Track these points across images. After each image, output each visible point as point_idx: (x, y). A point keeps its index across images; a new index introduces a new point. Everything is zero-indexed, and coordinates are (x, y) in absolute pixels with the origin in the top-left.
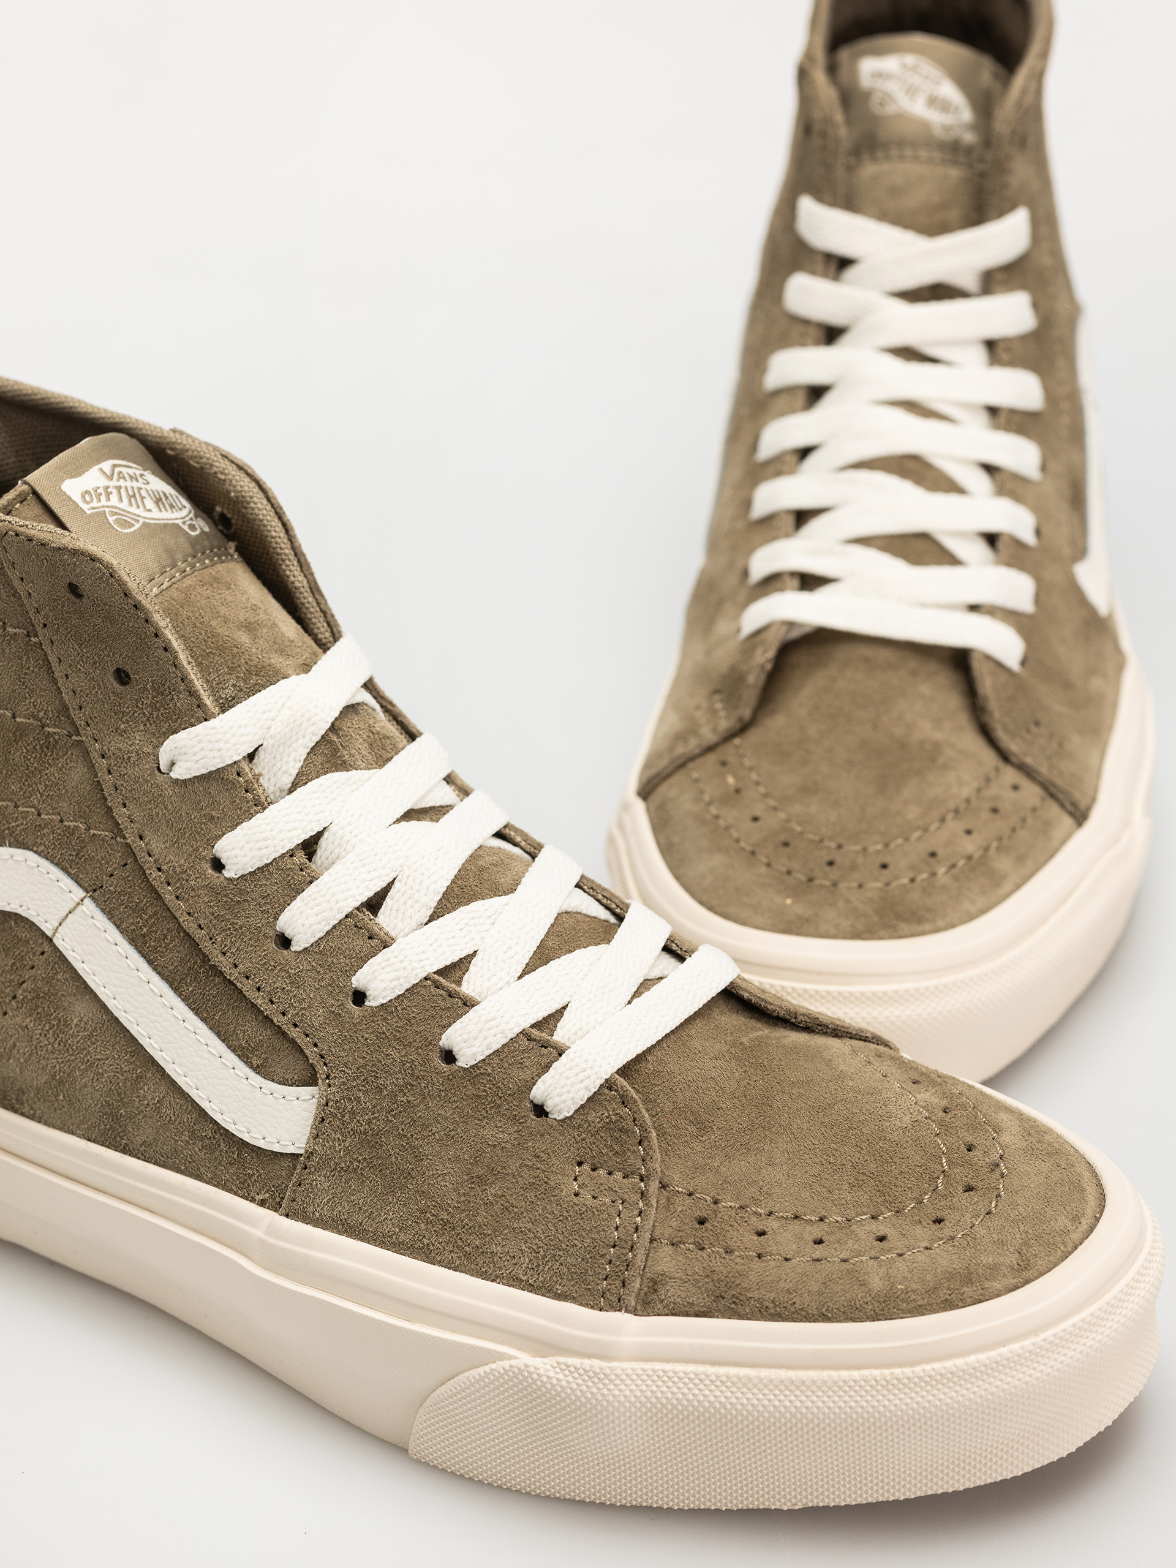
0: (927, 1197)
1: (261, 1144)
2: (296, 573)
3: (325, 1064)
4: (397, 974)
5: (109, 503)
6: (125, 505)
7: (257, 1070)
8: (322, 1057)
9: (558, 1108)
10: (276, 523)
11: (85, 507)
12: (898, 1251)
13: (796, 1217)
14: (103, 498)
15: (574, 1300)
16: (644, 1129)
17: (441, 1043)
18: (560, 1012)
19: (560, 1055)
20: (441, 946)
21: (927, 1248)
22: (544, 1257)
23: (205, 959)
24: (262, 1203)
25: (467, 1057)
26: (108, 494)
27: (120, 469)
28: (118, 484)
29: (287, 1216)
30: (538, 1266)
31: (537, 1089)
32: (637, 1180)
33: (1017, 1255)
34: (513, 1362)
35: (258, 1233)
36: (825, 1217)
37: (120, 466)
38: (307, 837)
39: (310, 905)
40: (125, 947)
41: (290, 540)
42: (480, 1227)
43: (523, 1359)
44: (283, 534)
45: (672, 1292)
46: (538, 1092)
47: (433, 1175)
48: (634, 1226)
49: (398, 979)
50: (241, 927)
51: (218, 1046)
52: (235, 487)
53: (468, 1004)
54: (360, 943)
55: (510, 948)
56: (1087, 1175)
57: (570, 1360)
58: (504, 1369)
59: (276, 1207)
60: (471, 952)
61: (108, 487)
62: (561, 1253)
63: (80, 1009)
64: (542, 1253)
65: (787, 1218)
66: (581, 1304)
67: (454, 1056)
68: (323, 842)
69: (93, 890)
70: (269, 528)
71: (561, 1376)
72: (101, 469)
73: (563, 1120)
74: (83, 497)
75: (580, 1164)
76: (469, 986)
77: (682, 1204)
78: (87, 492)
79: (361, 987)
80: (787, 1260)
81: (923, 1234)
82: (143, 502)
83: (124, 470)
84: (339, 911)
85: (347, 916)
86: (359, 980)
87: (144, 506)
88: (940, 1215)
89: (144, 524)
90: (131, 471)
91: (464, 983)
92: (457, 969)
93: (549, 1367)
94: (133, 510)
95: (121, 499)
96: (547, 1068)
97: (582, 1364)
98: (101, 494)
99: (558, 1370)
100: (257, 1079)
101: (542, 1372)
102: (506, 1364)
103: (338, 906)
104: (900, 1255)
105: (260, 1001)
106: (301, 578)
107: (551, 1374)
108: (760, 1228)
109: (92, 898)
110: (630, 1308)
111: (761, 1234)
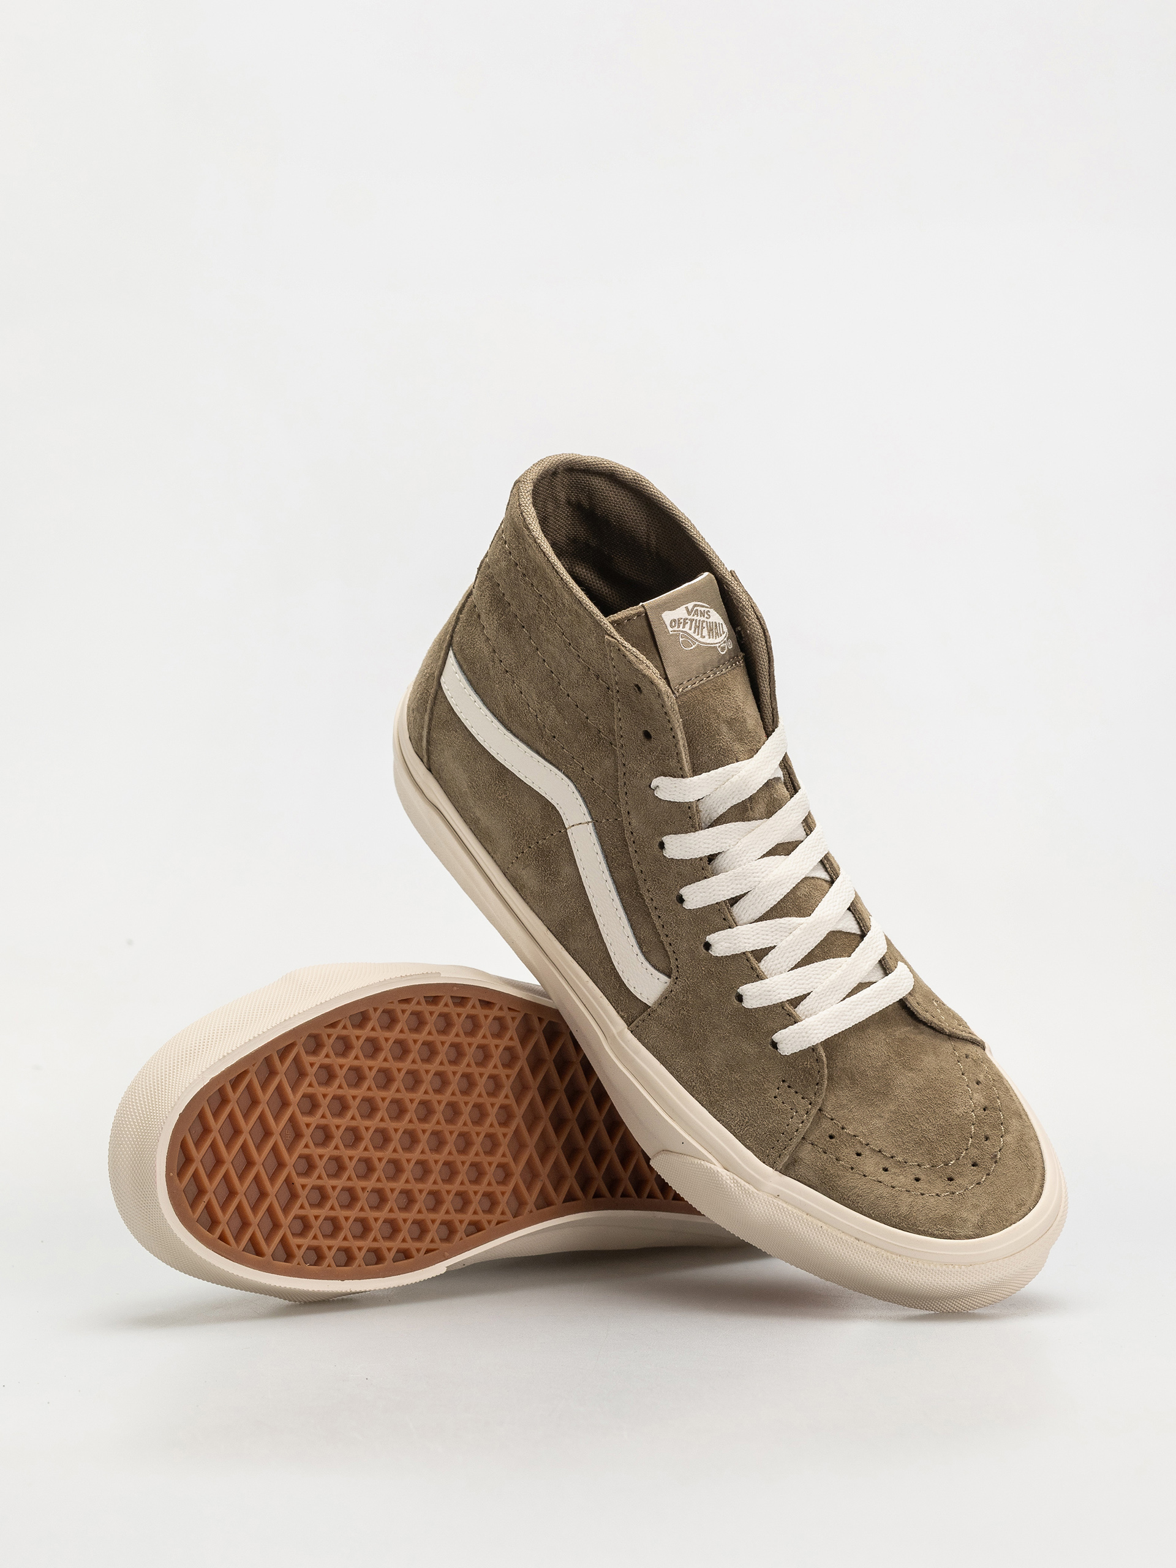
0: (952, 1163)
1: (632, 990)
2: (766, 686)
3: (678, 971)
4: (730, 945)
5: (684, 630)
6: (691, 632)
7: (644, 953)
8: (678, 967)
9: (784, 1049)
10: (766, 657)
11: (670, 629)
12: (922, 1192)
13: (880, 1151)
14: (682, 625)
15: (753, 1151)
16: (822, 1077)
17: (738, 990)
18: (804, 997)
19: (795, 1023)
20: (758, 938)
21: (937, 1195)
22: (747, 1123)
23: (638, 888)
24: (622, 1017)
25: (748, 1003)
26: (685, 623)
27: (698, 608)
28: (693, 618)
29: (632, 1032)
30: (742, 1125)
31: (777, 1035)
32: (807, 1103)
33: (979, 1218)
34: (712, 1166)
35: (615, 1032)
36: (895, 1157)
37: (698, 606)
38: (712, 853)
39: (700, 890)
40: (600, 858)
41: (769, 667)
42: (722, 1091)
43: (718, 1168)
44: (766, 664)
45: (801, 1170)
46: (777, 1037)
47: (710, 1053)
48: (796, 1128)
49: (730, 948)
50: (662, 883)
51: (628, 931)
52: (751, 629)
53: (759, 977)
54: (719, 920)
55: (794, 951)
56: (1039, 1176)
57: (739, 1180)
58: (707, 1167)
59: (629, 1024)
60: (773, 945)
61: (687, 619)
62: (756, 1125)
63: (566, 870)
64: (747, 1120)
65: (874, 1150)
66: (756, 1155)
67: (742, 999)
68: (720, 857)
69: (596, 822)
70: (761, 658)
71: (732, 1185)
72: (687, 608)
73: (784, 1056)
74: (671, 623)
75: (783, 1081)
76: (764, 965)
77: (826, 1125)
78: (674, 621)
79: (711, 942)
80: (864, 1176)
81: (940, 1185)
82: (702, 631)
83: (699, 608)
84: (714, 900)
85: (717, 903)
86: (710, 938)
87: (702, 634)
88: (953, 1176)
89: (698, 646)
90: (703, 609)
91: (763, 962)
92: (761, 954)
93: (728, 1177)
94: (695, 636)
95: (690, 629)
96: (785, 1027)
97: (745, 1185)
98: (681, 623)
99: (732, 1181)
100: (641, 958)
101: (724, 1178)
102: (709, 1165)
103: (714, 897)
104: (922, 1194)
105: (658, 923)
106: (768, 689)
107: (728, 1182)
108: (859, 1151)
109: (594, 825)
110: (778, 1169)
111: (859, 1154)
